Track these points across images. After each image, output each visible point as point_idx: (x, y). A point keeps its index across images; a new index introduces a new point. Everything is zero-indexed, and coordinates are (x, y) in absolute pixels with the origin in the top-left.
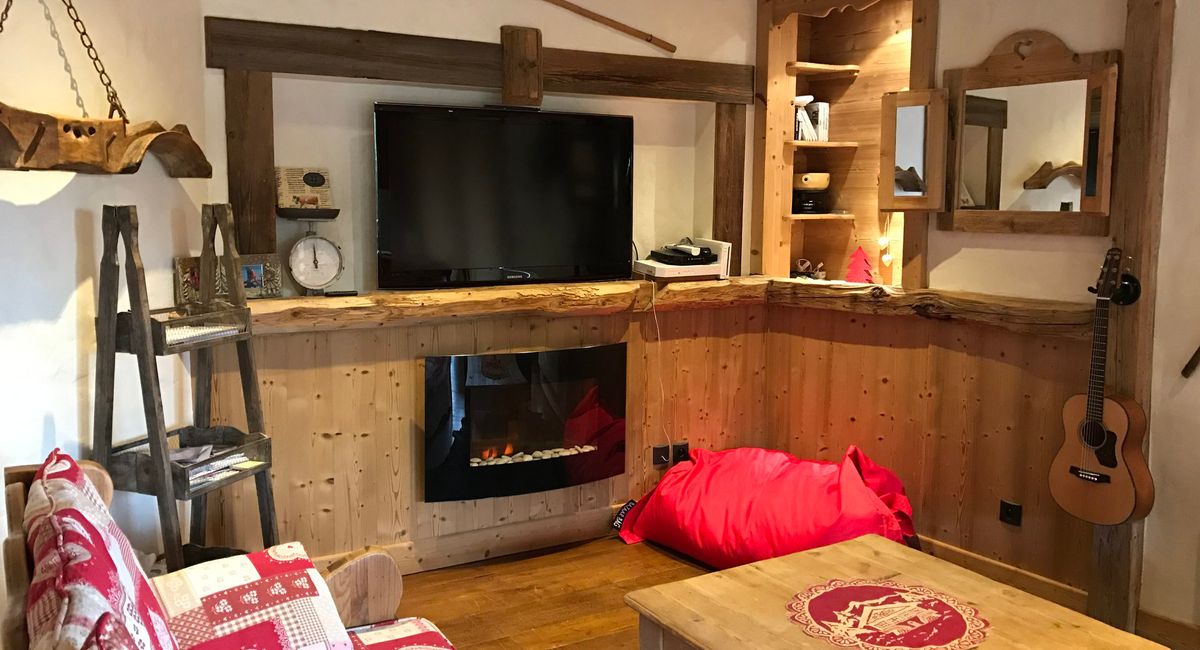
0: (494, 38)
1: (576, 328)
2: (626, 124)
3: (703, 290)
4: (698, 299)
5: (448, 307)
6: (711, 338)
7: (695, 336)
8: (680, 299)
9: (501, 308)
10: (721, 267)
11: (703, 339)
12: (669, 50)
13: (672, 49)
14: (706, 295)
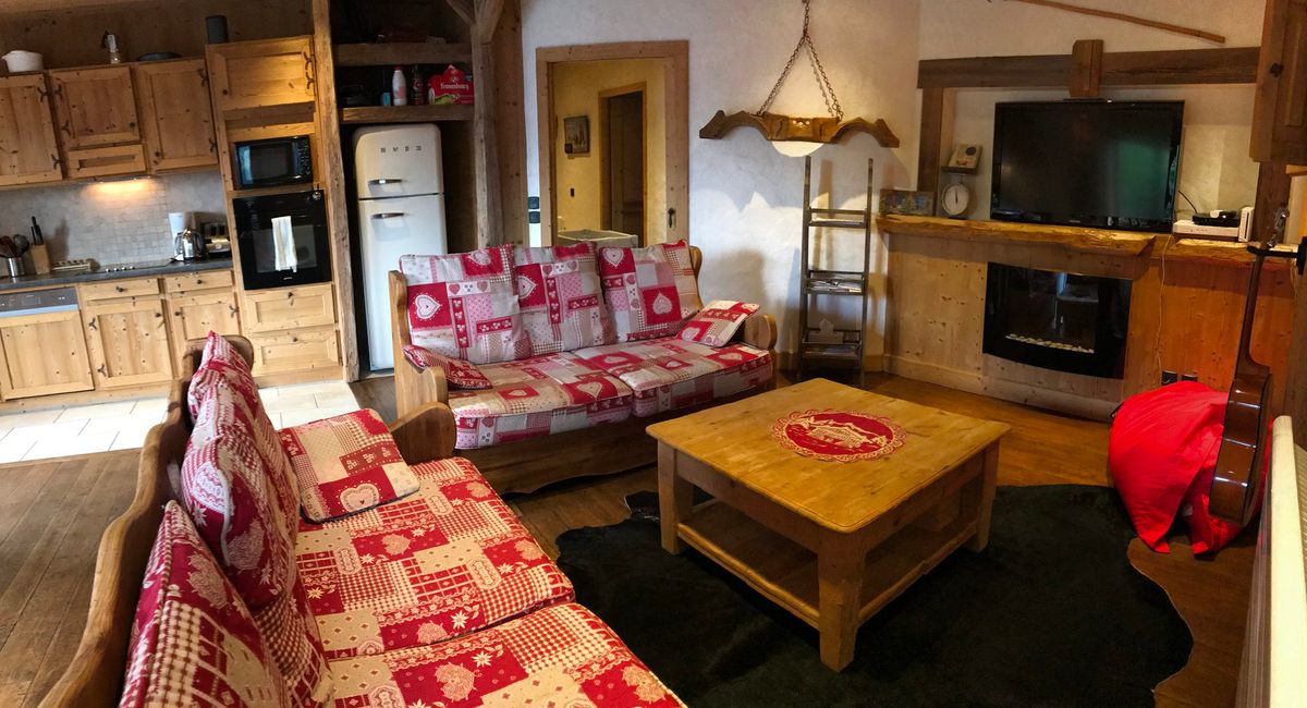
0: (1069, 51)
1: (1102, 263)
2: (1179, 106)
3: (1216, 249)
4: (1210, 256)
5: (1006, 233)
6: (1231, 293)
7: (1214, 288)
8: (1188, 252)
9: (1040, 239)
10: (1242, 231)
11: (1222, 292)
12: (1220, 42)
13: (1222, 40)
14: (1217, 253)
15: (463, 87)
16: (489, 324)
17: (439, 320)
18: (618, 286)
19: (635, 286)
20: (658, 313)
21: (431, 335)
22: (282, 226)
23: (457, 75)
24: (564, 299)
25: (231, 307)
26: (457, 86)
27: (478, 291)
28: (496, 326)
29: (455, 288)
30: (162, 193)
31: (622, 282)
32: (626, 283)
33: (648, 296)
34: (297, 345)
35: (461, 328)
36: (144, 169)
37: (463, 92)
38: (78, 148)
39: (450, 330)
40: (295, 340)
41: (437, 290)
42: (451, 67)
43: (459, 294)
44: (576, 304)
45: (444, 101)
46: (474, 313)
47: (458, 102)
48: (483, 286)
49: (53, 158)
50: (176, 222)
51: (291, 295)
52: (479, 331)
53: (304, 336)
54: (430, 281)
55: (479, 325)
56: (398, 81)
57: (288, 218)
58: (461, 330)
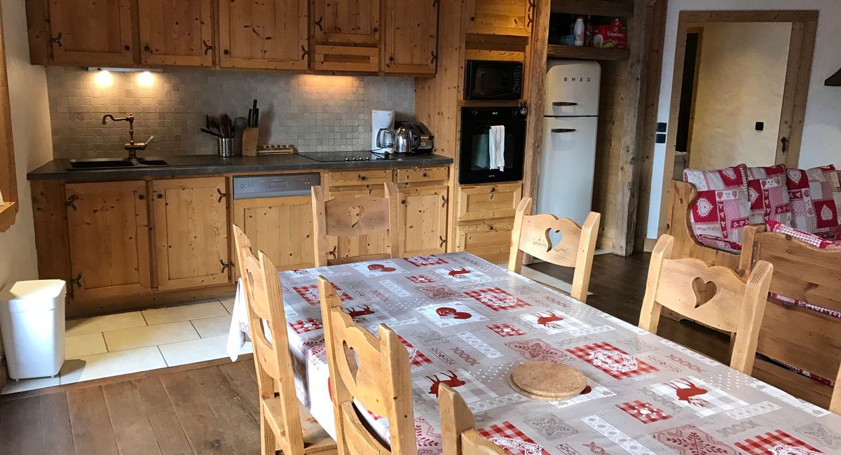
15: (620, 35)
16: (738, 222)
17: (712, 217)
18: (798, 197)
19: (809, 198)
20: (824, 219)
21: (709, 228)
22: (497, 133)
23: (618, 26)
24: (773, 206)
25: (443, 198)
26: (616, 35)
27: (733, 198)
28: (742, 223)
29: (720, 195)
30: (361, 91)
31: (801, 195)
32: (804, 196)
33: (818, 205)
34: (492, 232)
35: (723, 223)
36: (377, 70)
37: (619, 38)
38: (325, 43)
39: (717, 225)
40: (492, 228)
41: (710, 195)
42: (617, 20)
43: (722, 199)
44: (780, 210)
45: (608, 45)
46: (731, 214)
47: (616, 47)
48: (735, 195)
49: (303, 49)
50: (382, 118)
51: (494, 190)
52: (732, 226)
53: (496, 226)
54: (706, 189)
55: (733, 222)
56: (579, 27)
57: (503, 127)
58: (723, 225)
